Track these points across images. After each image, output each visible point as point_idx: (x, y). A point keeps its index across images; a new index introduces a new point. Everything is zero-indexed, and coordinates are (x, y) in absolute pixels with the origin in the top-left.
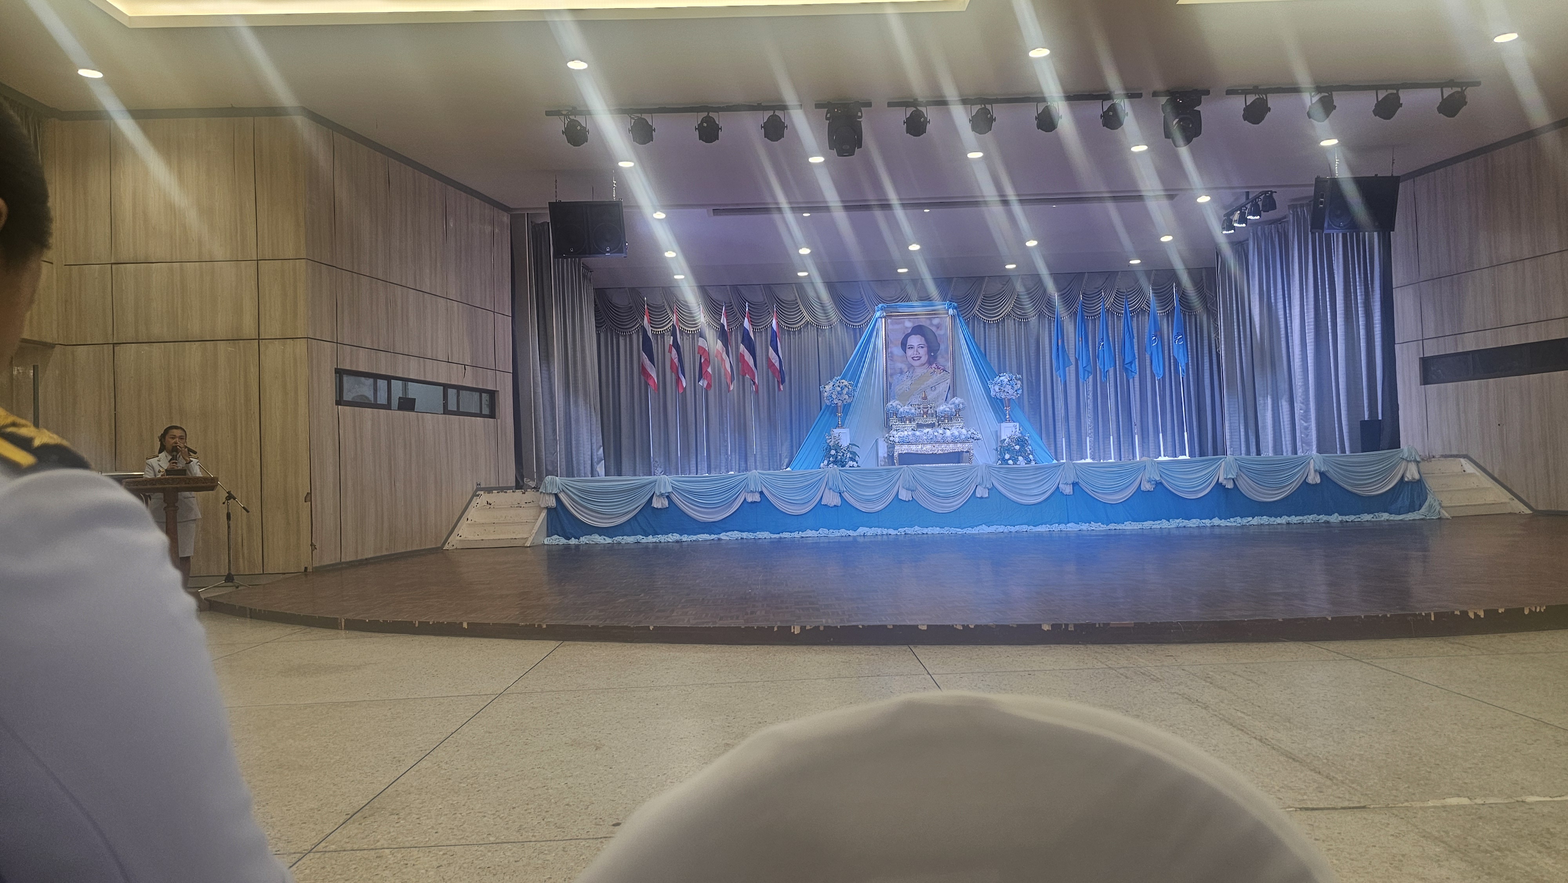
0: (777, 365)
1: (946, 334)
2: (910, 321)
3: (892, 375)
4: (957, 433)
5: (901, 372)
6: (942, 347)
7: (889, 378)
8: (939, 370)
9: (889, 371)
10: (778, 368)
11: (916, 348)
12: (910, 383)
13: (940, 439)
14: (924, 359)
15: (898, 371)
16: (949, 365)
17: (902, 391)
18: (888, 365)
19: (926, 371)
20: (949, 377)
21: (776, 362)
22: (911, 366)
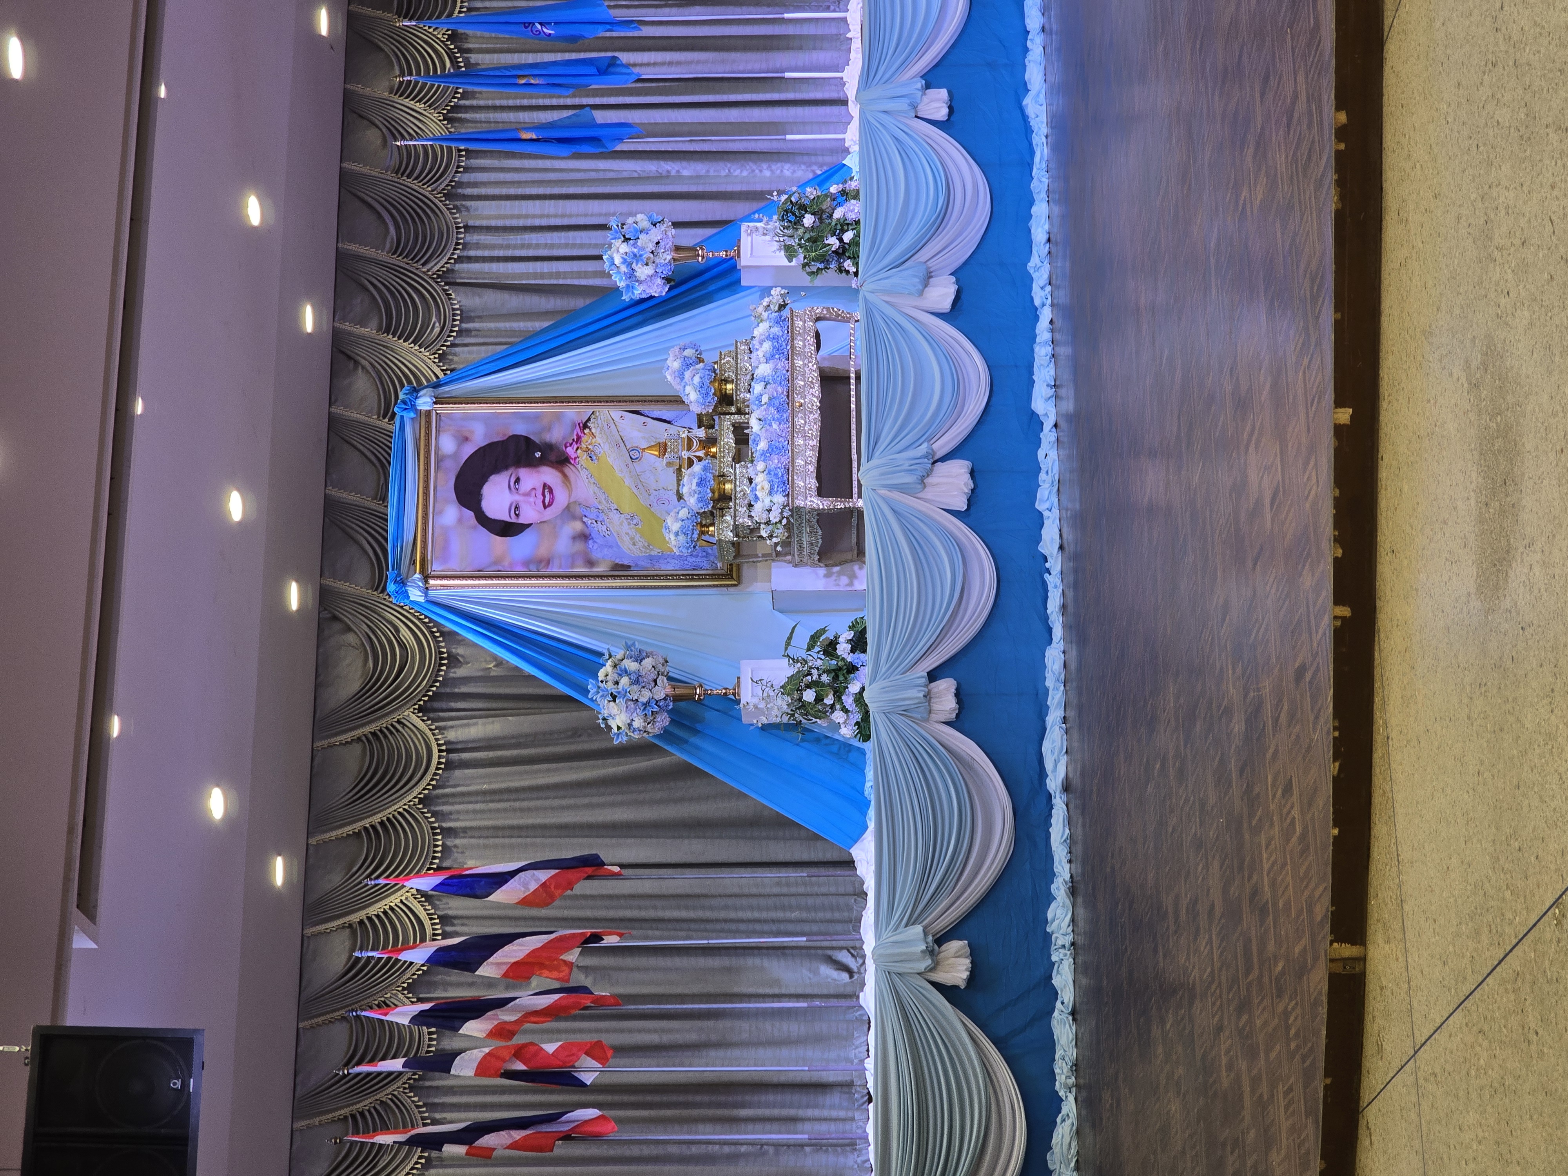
0: (544, 875)
1: (486, 419)
2: (441, 512)
3: (591, 563)
4: (767, 346)
5: (584, 537)
6: (520, 429)
7: (600, 569)
8: (584, 439)
9: (580, 569)
10: (553, 872)
11: (517, 498)
12: (614, 516)
13: (780, 389)
14: (548, 475)
15: (579, 546)
16: (573, 413)
17: (638, 537)
18: (561, 571)
19: (584, 473)
20: (605, 413)
21: (537, 880)
22: (569, 513)
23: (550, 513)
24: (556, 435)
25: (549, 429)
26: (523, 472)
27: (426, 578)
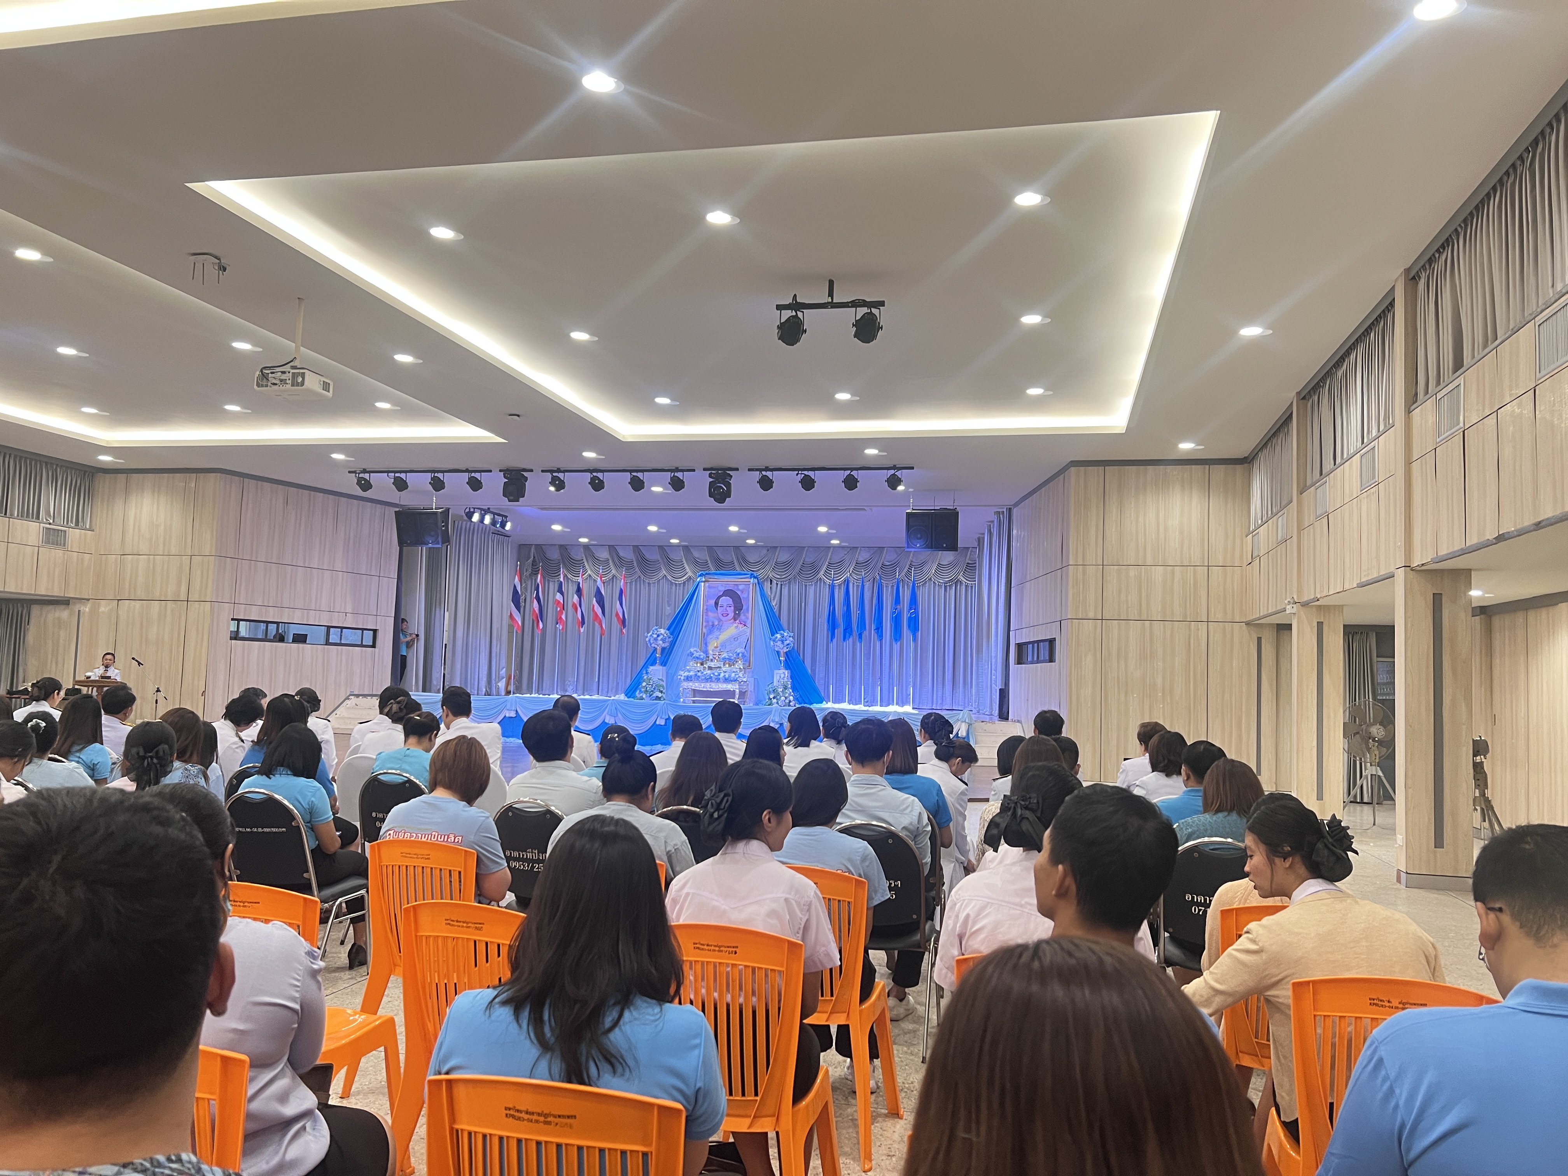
3: (705, 627)
5: (713, 625)
6: (745, 607)
8: (741, 625)
11: (725, 606)
14: (731, 616)
19: (731, 625)
20: (748, 631)
22: (720, 621)
23: (720, 615)
24: (742, 617)
25: (745, 615)
26: (732, 608)
27: (704, 582)
